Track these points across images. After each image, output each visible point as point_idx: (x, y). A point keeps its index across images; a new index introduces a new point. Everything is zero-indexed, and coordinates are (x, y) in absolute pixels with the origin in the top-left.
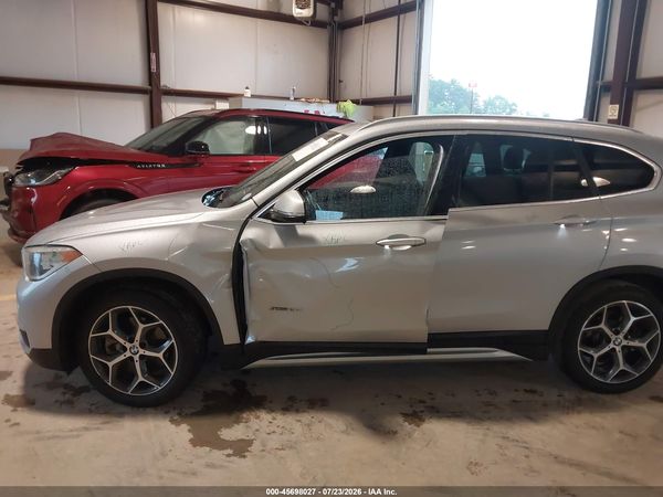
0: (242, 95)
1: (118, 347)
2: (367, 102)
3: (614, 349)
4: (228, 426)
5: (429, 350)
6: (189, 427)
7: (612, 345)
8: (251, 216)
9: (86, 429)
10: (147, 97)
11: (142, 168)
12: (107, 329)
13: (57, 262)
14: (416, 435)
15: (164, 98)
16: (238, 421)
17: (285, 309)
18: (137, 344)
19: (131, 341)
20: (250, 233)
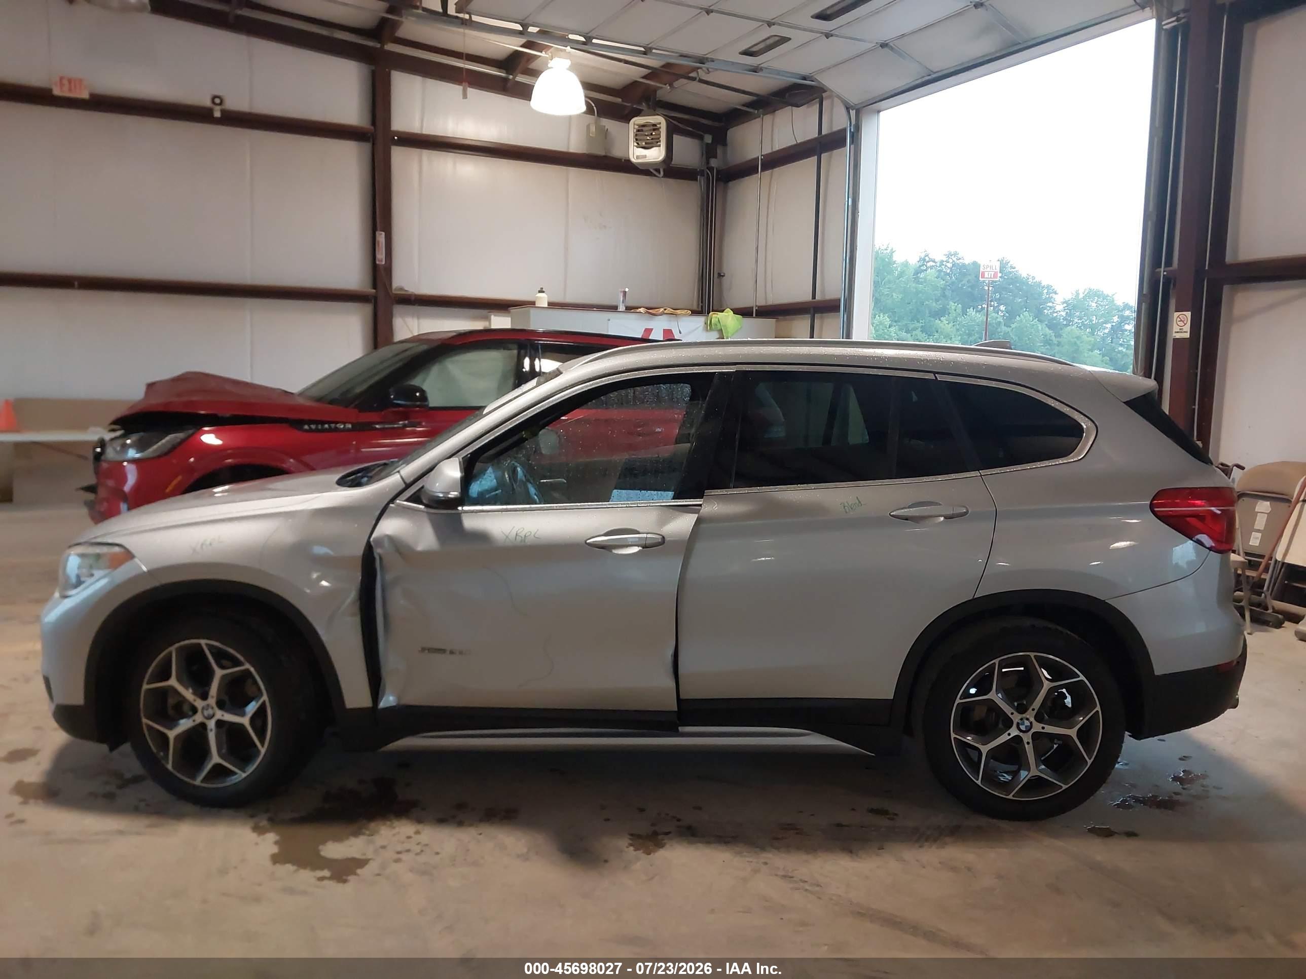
0: (532, 303)
1: (186, 708)
2: (766, 312)
3: (1017, 739)
4: (338, 839)
5: (681, 729)
6: (277, 838)
7: (1014, 732)
8: (392, 500)
9: (121, 833)
10: (368, 309)
11: (311, 430)
12: (167, 677)
13: (99, 568)
14: (638, 866)
15: (398, 309)
16: (356, 834)
17: (442, 651)
18: (212, 701)
19: (204, 696)
20: (390, 526)
